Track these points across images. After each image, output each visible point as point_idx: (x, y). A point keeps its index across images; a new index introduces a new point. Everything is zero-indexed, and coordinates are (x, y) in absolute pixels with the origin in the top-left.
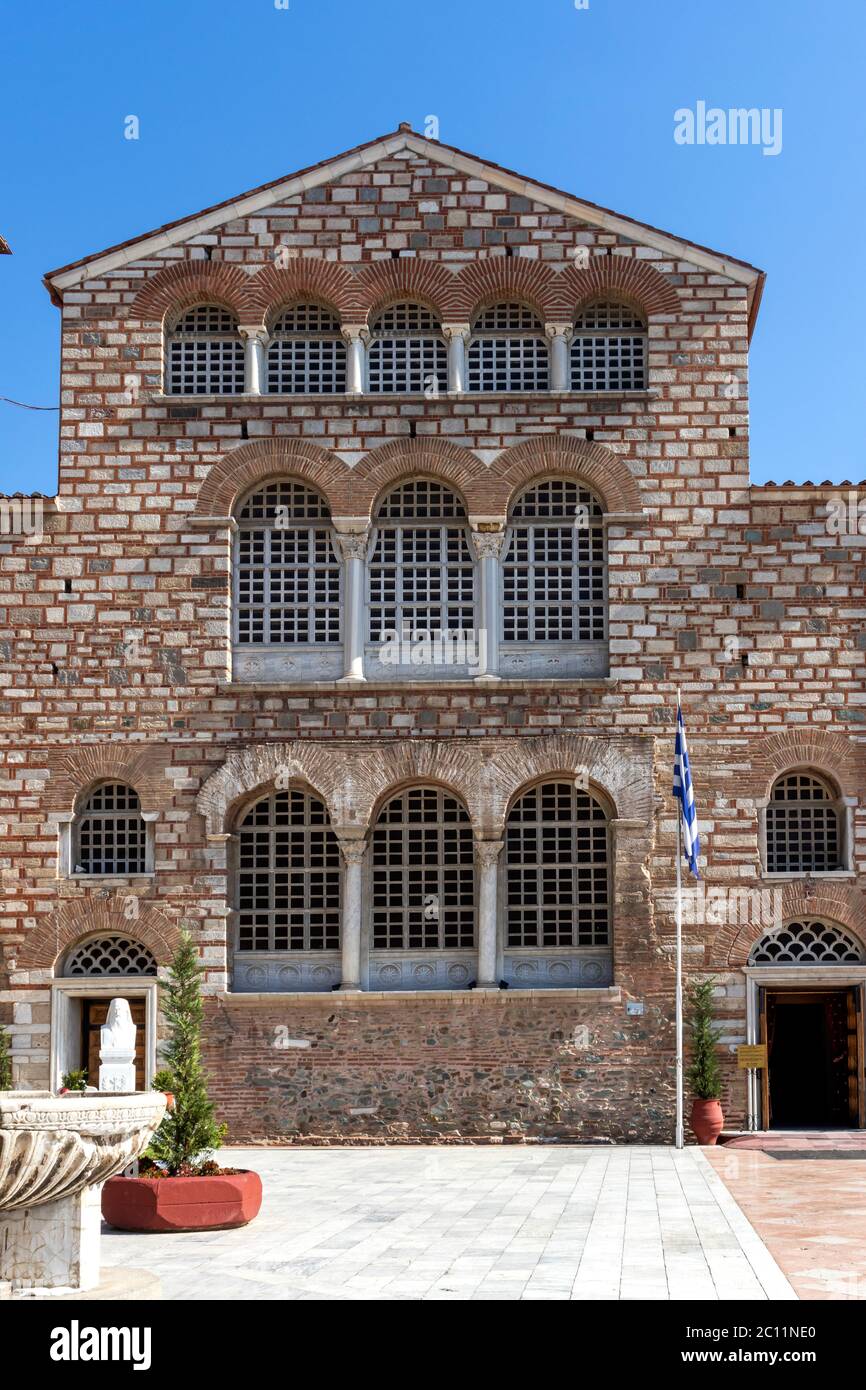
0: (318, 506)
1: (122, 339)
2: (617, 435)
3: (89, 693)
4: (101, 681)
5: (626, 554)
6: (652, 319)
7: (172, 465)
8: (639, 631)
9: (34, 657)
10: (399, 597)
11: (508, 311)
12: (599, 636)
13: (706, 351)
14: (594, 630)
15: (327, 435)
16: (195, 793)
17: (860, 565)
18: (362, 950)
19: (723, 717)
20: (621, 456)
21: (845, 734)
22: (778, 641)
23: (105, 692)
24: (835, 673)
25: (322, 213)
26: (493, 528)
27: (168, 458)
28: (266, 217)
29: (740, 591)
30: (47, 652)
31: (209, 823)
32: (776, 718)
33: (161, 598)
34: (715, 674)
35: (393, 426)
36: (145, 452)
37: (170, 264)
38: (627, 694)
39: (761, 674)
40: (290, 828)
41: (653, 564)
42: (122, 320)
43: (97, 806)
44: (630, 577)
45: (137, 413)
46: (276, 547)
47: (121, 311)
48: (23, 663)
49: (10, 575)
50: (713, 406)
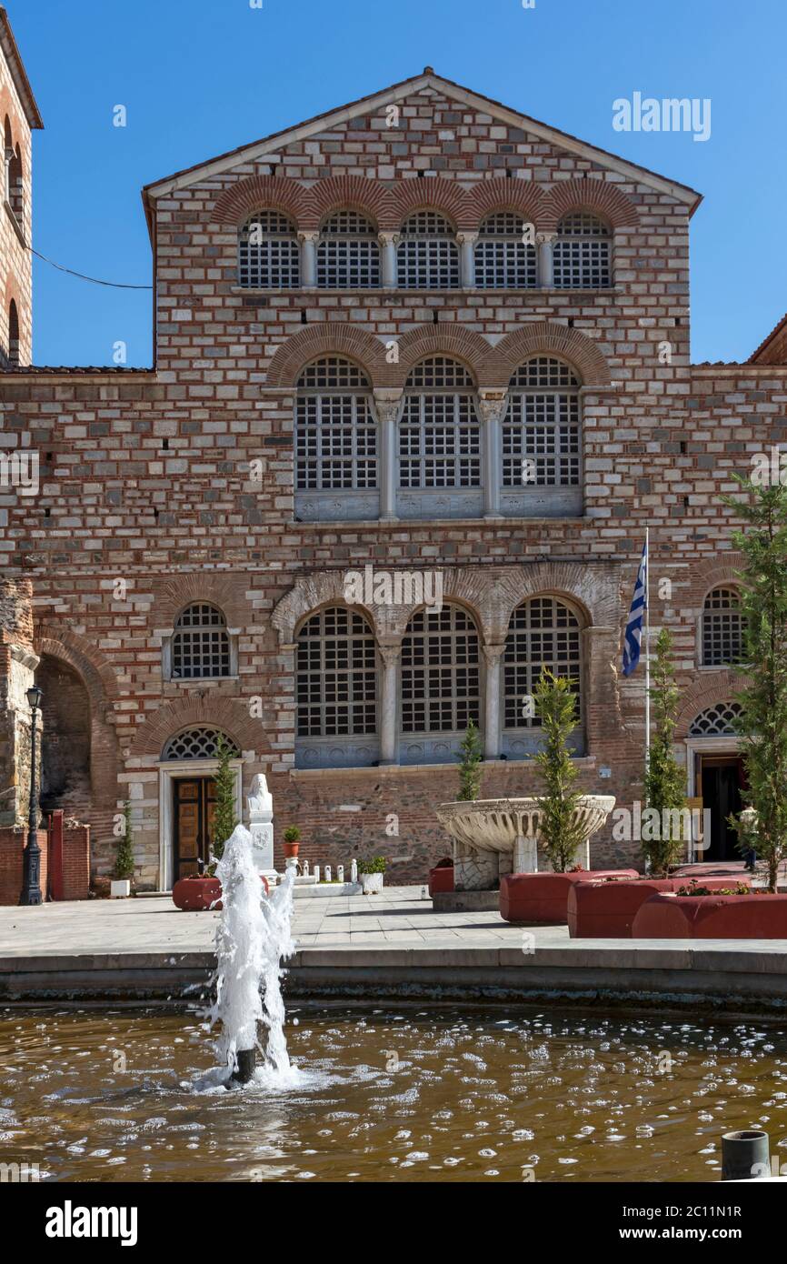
0: (359, 377)
1: (204, 240)
2: (591, 323)
3: (184, 531)
4: (194, 522)
5: (598, 418)
6: (617, 230)
7: (247, 344)
8: (609, 479)
9: (139, 502)
10: (422, 451)
11: (505, 219)
12: (575, 481)
13: (658, 257)
14: (574, 478)
15: (369, 321)
16: (271, 611)
17: (771, 427)
18: (396, 734)
19: (670, 546)
20: (595, 339)
23: (196, 531)
25: (362, 138)
26: (497, 397)
27: (244, 339)
28: (319, 141)
29: (683, 445)
30: (150, 498)
31: (282, 634)
32: (709, 546)
33: (241, 454)
34: (664, 512)
36: (225, 334)
37: (242, 178)
38: (600, 528)
39: (698, 512)
40: (336, 638)
41: (618, 426)
42: (205, 224)
43: (187, 622)
44: (601, 436)
45: (218, 302)
46: (325, 411)
47: (203, 217)
48: (130, 507)
49: (119, 435)
50: (663, 300)
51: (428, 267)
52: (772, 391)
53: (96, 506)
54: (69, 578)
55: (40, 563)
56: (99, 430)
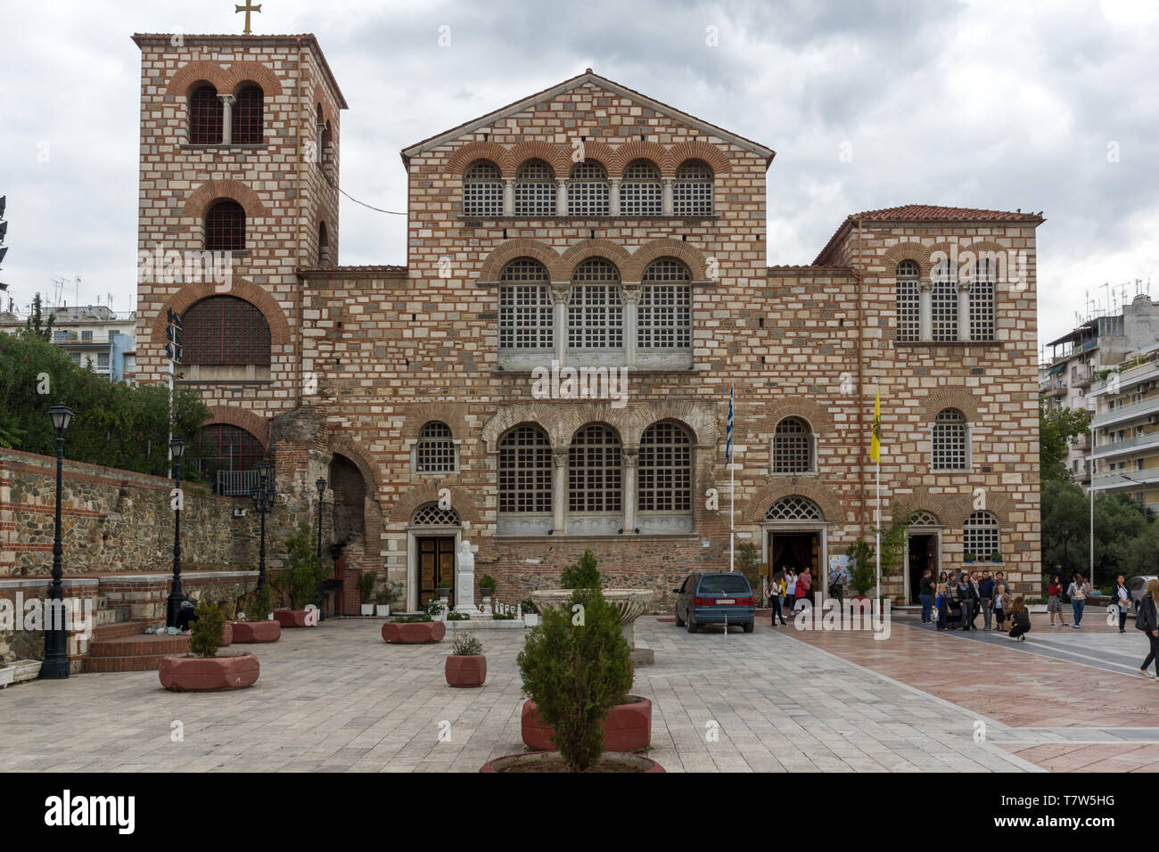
0: (542, 274)
1: (440, 184)
2: (698, 239)
3: (426, 375)
4: (432, 369)
5: (702, 302)
6: (716, 176)
7: (468, 252)
8: (709, 344)
9: (397, 356)
10: (584, 323)
12: (687, 345)
13: (745, 194)
14: (686, 343)
15: (548, 237)
16: (481, 429)
17: (823, 310)
18: (564, 512)
19: (750, 391)
20: (701, 250)
21: (814, 399)
22: (780, 350)
23: (433, 375)
24: (809, 367)
25: (545, 116)
26: (634, 287)
27: (465, 249)
28: (517, 118)
29: (761, 320)
30: (404, 353)
31: (488, 445)
32: (779, 391)
33: (463, 325)
34: (748, 367)
35: (583, 233)
36: (453, 246)
37: (466, 143)
38: (703, 377)
39: (771, 367)
40: (526, 447)
41: (716, 309)
42: (441, 174)
43: (427, 435)
44: (705, 315)
45: (449, 224)
46: (519, 296)
47: (441, 169)
48: (391, 359)
49: (384, 312)
50: (748, 223)
51: (589, 201)
52: (823, 286)
53: (369, 358)
54: (351, 404)
55: (333, 395)
56: (372, 308)
